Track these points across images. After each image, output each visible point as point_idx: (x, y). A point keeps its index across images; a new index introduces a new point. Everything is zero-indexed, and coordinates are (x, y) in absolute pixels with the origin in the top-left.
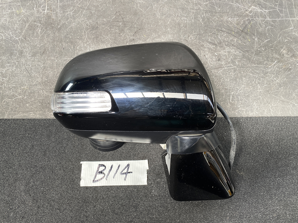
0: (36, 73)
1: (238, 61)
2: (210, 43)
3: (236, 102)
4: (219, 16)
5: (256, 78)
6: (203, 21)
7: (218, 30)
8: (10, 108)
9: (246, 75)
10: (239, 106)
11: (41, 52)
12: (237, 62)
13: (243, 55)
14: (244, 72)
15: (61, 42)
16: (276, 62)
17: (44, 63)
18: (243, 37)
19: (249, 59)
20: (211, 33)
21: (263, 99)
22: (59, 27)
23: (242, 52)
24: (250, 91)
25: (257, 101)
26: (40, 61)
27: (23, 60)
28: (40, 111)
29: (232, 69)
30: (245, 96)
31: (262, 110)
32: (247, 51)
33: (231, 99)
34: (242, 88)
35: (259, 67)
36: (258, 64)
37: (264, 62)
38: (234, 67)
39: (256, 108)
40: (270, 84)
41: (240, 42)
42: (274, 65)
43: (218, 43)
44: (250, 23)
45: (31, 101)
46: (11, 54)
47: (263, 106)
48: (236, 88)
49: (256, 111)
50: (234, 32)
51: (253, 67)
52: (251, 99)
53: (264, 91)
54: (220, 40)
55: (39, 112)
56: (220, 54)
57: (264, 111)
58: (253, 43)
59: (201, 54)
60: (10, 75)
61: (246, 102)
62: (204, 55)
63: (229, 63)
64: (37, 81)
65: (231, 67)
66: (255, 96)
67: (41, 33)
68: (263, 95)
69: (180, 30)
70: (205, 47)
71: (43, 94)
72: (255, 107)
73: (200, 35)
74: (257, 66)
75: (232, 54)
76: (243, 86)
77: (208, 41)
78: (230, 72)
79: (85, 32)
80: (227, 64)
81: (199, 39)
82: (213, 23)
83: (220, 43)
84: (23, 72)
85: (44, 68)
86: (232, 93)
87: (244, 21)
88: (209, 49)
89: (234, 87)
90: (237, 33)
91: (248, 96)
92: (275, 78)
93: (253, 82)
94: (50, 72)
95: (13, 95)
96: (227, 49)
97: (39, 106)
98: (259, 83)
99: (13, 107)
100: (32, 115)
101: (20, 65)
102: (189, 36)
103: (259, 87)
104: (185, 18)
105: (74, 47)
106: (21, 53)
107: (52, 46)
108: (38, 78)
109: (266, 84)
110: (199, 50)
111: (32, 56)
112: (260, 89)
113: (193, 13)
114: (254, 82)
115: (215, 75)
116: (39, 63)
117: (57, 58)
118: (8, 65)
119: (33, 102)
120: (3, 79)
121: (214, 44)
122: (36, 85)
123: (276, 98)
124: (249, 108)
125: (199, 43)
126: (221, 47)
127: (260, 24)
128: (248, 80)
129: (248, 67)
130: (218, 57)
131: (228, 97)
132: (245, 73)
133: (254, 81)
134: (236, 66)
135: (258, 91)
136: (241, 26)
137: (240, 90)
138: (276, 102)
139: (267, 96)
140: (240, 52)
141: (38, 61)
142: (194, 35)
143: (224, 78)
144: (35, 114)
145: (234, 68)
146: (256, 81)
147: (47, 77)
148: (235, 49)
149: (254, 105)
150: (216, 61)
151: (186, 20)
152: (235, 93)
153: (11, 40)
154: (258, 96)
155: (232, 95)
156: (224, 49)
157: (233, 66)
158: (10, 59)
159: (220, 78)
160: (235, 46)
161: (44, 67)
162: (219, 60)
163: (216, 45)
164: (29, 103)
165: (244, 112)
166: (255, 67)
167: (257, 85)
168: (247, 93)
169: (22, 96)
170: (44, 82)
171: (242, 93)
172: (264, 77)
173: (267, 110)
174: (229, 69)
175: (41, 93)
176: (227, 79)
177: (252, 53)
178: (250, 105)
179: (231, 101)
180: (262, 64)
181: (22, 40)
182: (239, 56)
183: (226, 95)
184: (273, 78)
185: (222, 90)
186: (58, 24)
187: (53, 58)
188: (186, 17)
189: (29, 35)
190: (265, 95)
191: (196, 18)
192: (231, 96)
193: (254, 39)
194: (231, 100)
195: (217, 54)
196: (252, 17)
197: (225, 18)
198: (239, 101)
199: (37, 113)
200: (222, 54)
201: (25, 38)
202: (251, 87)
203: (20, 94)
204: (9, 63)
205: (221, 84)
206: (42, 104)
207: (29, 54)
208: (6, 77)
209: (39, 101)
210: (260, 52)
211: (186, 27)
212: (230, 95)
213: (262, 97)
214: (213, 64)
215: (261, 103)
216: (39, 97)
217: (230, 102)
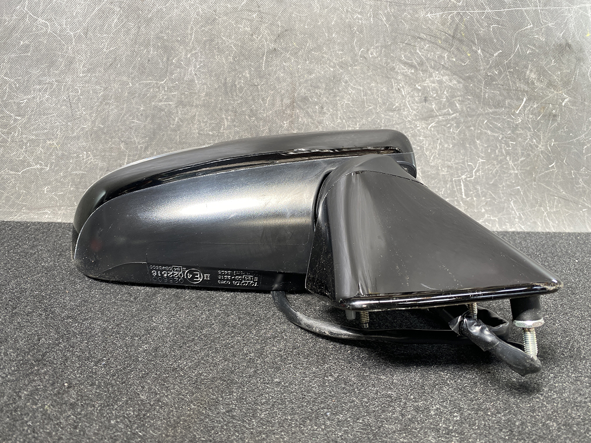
0: (84, 110)
1: (459, 101)
2: (405, 64)
3: (475, 199)
4: (411, 12)
5: (500, 142)
6: (388, 20)
7: (414, 37)
8: (6, 195)
9: (481, 133)
10: (483, 210)
11: (105, 64)
12: (457, 105)
13: (466, 88)
14: (474, 126)
15: (147, 46)
16: (525, 100)
17: (106, 89)
18: (458, 49)
19: (477, 97)
20: (404, 44)
21: (525, 193)
22: (149, 16)
23: (461, 80)
24: (496, 173)
25: (516, 198)
26: (100, 84)
27: (69, 79)
28: (69, 207)
29: (452, 119)
30: (488, 184)
31: (531, 221)
32: (469, 77)
33: (463, 191)
34: (479, 166)
35: (499, 115)
36: (495, 107)
37: (504, 101)
38: (455, 115)
39: (518, 215)
40: (529, 155)
41: (454, 60)
42: (525, 107)
43: (419, 64)
44: (461, 20)
45: (56, 180)
46: (52, 64)
47: (530, 211)
48: (469, 165)
49: (519, 222)
50: (440, 39)
51: (488, 114)
52: (503, 194)
53: (522, 173)
54: (420, 57)
55: (66, 209)
56: (424, 88)
57: (535, 223)
58: (476, 60)
59: (392, 88)
60: (32, 111)
61: (494, 199)
62: (399, 89)
63: (444, 106)
64: (83, 129)
65: (449, 114)
66: (508, 186)
67: (116, 26)
68: (522, 184)
69: (353, 37)
70: (398, 73)
71: (86, 163)
72: (515, 212)
73: (386, 47)
74: (496, 112)
75: (445, 87)
76: (481, 160)
77: (401, 61)
78: (449, 128)
79: (192, 29)
80: (440, 109)
81: (385, 56)
82: (403, 24)
83: (421, 64)
84: (61, 106)
85: (104, 100)
86: (463, 177)
87: (453, 18)
88: (406, 76)
89: (463, 163)
90: (446, 41)
91: (495, 185)
92: (534, 141)
93: (497, 151)
94: (112, 110)
95: (23, 161)
96: (436, 76)
97: (71, 192)
98: (508, 153)
99: (12, 195)
100: (47, 216)
101: (60, 89)
102: (368, 50)
103: (511, 163)
104: (359, 16)
105: (168, 59)
106: (71, 62)
107: (129, 53)
108: (85, 120)
109: (523, 154)
110: (388, 78)
111: (89, 71)
112: (514, 169)
113: (371, 6)
114: (499, 151)
115: (424, 132)
116: (98, 87)
117: (133, 78)
118: (38, 87)
119: (60, 182)
120: (16, 120)
121: (411, 66)
122: (78, 138)
123: (550, 191)
124: (504, 215)
125: (387, 63)
126: (424, 71)
127: (478, 21)
128: (487, 147)
129: (479, 115)
130: (422, 94)
131: (456, 185)
132: (478, 129)
133: (497, 147)
134: (457, 112)
135: (511, 174)
136: (449, 28)
137: (478, 171)
138: (553, 202)
139: (531, 185)
140: (459, 82)
141: (97, 83)
142: (377, 47)
143: (441, 141)
144: (55, 214)
145: (455, 118)
146: (501, 148)
147: (104, 121)
148: (448, 75)
149: (512, 209)
150: (421, 102)
151: (361, 19)
152: (469, 177)
153: (60, 36)
154: (514, 187)
155: (463, 180)
156: (431, 76)
157: (453, 114)
158: (45, 75)
159: (434, 142)
160: (447, 69)
161: (105, 98)
162: (426, 100)
163: (415, 67)
164: (50, 183)
165: (497, 225)
166: (492, 114)
167: (505, 158)
168: (491, 179)
169: (41, 165)
170: (96, 132)
171: (483, 177)
172: (514, 138)
173: (542, 221)
174: (448, 121)
175: (83, 159)
176: (447, 143)
177: (480, 81)
178: (503, 208)
179: (464, 197)
180: (502, 107)
181: (80, 36)
182: (458, 90)
183: (451, 181)
184: (531, 140)
185: (442, 169)
186: (149, 11)
187: (125, 78)
188: (360, 13)
189: (95, 29)
190: (527, 183)
191: (376, 15)
192: (462, 183)
193: (476, 52)
194: (463, 194)
195: (419, 88)
196: (463, 8)
197: (422, 14)
198: (479, 196)
199: (59, 212)
200: (429, 87)
201: (86, 34)
202: (495, 162)
203: (38, 159)
204: (40, 83)
205: (439, 155)
206: (77, 188)
207: (83, 66)
208: (23, 116)
209: (73, 181)
210: (493, 79)
211: (361, 32)
212: (459, 181)
213: (521, 187)
214: (417, 109)
215: (523, 202)
216: (76, 170)
217: (462, 199)
